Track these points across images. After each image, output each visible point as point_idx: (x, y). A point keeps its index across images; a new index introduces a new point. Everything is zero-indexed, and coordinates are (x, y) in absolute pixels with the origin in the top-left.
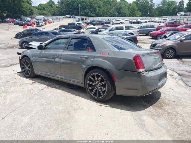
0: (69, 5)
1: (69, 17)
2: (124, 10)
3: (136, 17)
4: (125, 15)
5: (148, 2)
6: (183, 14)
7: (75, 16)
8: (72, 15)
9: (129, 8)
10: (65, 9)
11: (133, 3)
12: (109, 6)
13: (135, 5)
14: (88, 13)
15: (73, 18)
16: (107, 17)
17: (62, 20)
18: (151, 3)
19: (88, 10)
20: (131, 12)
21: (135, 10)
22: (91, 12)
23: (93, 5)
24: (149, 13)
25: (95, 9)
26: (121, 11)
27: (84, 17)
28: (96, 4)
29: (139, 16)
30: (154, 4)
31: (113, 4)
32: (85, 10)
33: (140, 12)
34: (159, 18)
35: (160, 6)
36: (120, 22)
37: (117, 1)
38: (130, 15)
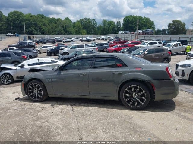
0: (9, 23)
1: (11, 36)
2: (70, 28)
3: (82, 35)
4: (72, 33)
5: (91, 22)
6: (124, 32)
7: (18, 34)
8: (14, 34)
9: (74, 27)
10: (5, 27)
11: (77, 21)
12: (55, 25)
13: (80, 24)
14: (33, 31)
15: (16, 36)
16: (53, 35)
17: (5, 39)
18: (94, 22)
19: (32, 28)
20: (76, 31)
21: (80, 29)
22: (37, 30)
23: (38, 23)
24: (93, 32)
25: (40, 27)
26: (68, 29)
27: (31, 36)
28: (41, 22)
29: (84, 34)
30: (96, 23)
31: (58, 22)
32: (29, 29)
33: (85, 31)
34: (104, 36)
35: (102, 25)
36: (72, 40)
37: (62, 20)
38: (76, 33)
